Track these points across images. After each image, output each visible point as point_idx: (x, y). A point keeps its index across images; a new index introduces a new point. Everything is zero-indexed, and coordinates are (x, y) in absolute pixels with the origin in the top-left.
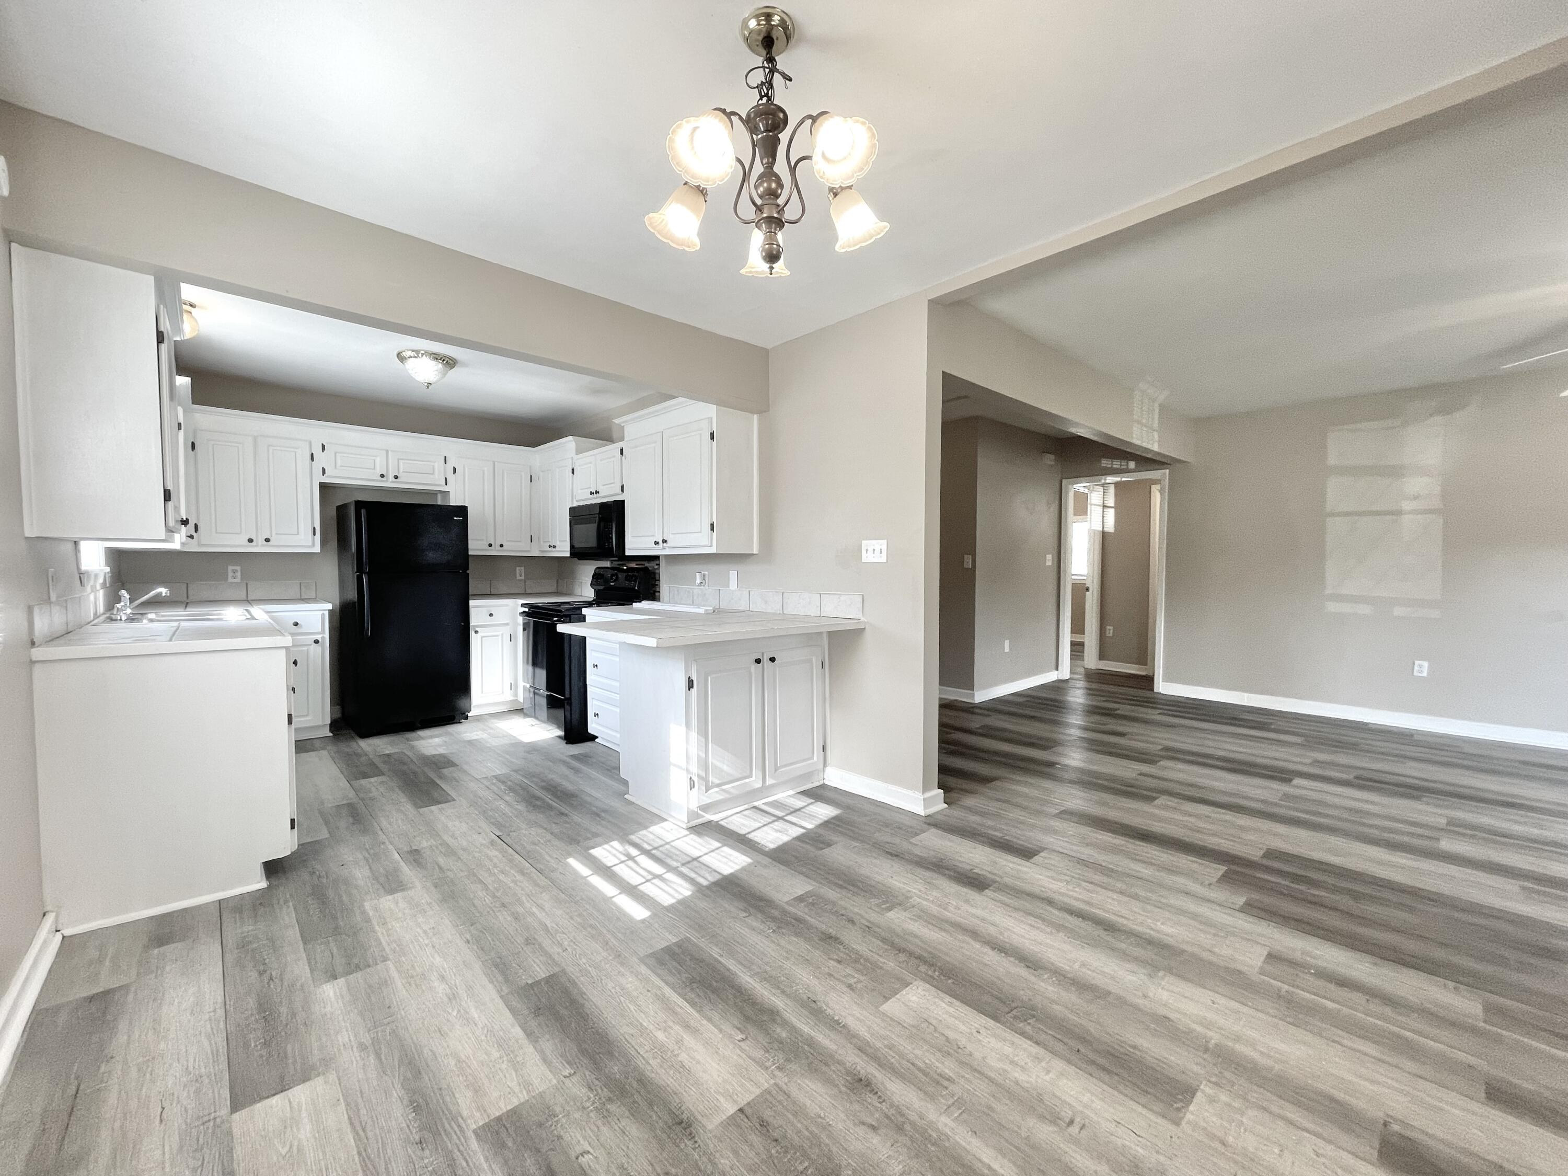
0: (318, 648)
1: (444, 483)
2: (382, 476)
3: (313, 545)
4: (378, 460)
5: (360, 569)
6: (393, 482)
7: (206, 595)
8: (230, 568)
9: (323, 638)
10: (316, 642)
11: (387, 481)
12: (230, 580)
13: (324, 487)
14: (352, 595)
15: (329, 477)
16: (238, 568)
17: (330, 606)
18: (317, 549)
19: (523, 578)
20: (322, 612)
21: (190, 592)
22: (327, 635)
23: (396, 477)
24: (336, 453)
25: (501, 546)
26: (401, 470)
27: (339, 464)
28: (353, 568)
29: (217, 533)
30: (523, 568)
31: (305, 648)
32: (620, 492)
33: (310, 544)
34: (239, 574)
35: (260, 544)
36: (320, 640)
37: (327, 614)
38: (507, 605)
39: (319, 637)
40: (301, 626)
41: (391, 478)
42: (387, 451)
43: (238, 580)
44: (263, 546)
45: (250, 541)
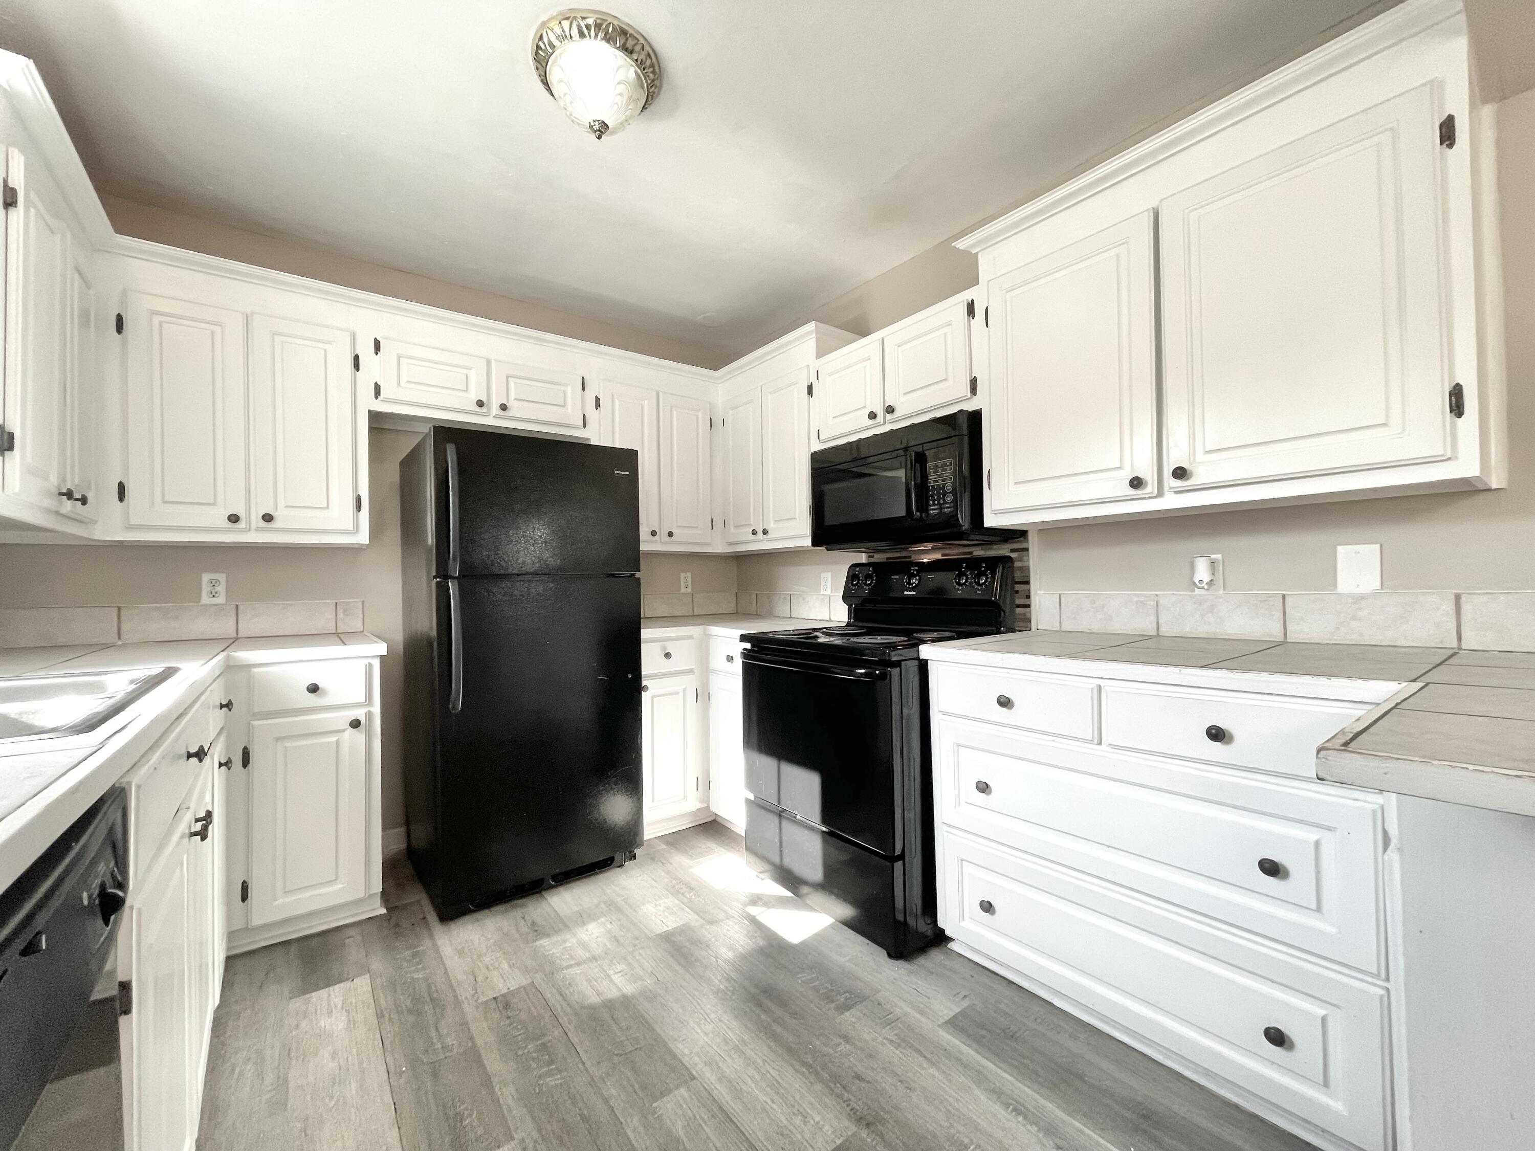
0: (358, 737)
1: (581, 423)
2: (480, 404)
3: (356, 529)
4: (473, 375)
5: (443, 574)
6: (496, 417)
7: (157, 627)
8: (206, 578)
9: (369, 715)
10: (355, 724)
11: (487, 415)
12: (206, 599)
13: (376, 418)
14: (427, 623)
15: (387, 401)
16: (222, 577)
17: (382, 649)
18: (363, 538)
19: (689, 590)
20: (367, 661)
21: (125, 627)
22: (376, 709)
23: (504, 407)
24: (399, 357)
25: (670, 534)
26: (512, 396)
27: (404, 379)
28: (428, 573)
29: (164, 502)
30: (689, 575)
31: (334, 739)
32: (969, 395)
33: (350, 527)
34: (221, 589)
35: (253, 526)
36: (363, 721)
37: (376, 664)
38: (690, 637)
39: (360, 714)
40: (325, 692)
41: (495, 409)
42: (489, 362)
43: (221, 600)
44: (258, 529)
45: (234, 519)
